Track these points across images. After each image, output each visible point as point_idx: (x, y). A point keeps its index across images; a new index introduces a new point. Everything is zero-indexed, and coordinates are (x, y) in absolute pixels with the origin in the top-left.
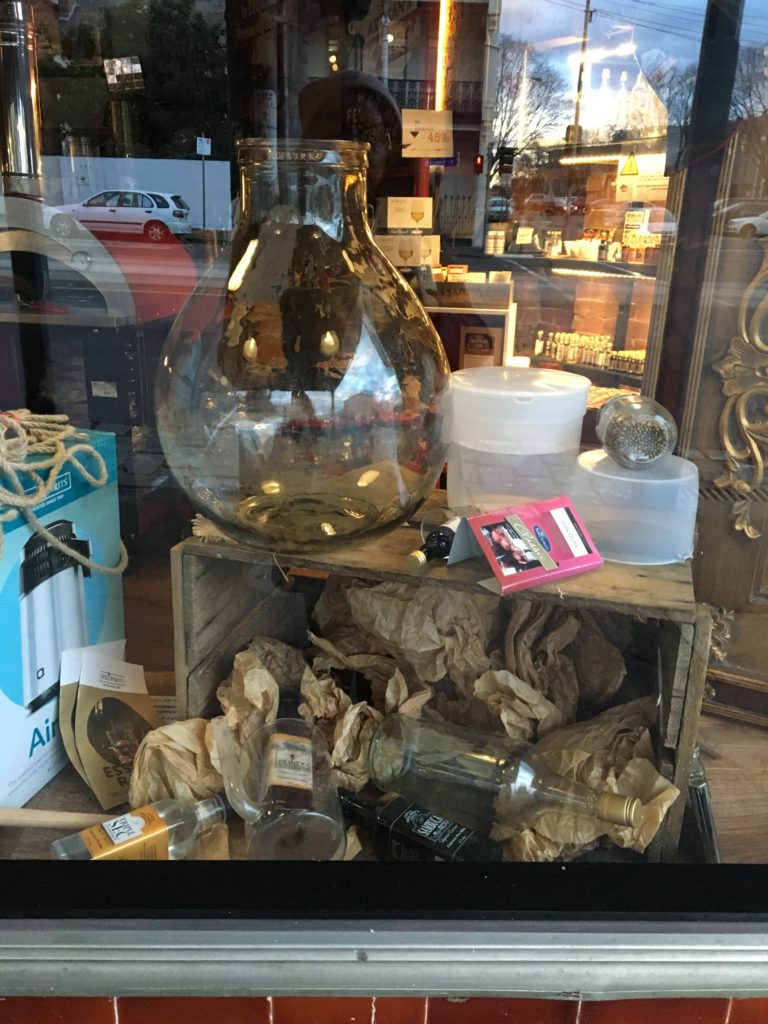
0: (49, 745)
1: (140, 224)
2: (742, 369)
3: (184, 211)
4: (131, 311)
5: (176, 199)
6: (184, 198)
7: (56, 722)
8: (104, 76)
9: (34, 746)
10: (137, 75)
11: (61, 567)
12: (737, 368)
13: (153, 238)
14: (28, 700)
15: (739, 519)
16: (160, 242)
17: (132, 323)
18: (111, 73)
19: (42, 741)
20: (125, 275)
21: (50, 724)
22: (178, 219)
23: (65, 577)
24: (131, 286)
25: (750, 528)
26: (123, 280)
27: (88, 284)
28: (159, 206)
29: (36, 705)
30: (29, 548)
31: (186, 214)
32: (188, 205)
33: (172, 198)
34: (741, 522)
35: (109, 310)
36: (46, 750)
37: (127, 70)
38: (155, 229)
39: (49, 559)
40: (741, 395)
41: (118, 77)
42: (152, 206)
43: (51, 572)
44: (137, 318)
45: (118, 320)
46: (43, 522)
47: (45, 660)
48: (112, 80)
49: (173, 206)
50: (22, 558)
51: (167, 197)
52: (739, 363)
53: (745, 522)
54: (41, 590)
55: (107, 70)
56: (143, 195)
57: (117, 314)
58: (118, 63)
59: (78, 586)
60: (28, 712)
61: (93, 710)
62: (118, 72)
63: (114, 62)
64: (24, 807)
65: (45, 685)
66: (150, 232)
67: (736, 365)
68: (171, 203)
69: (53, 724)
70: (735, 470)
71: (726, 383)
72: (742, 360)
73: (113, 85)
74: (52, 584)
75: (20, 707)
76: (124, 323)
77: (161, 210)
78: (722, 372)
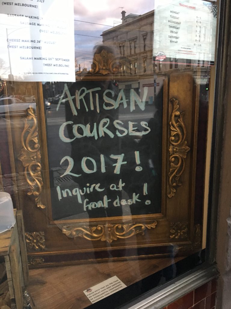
2: (27, 158)
12: (25, 158)
15: (38, 204)
25: (42, 205)
34: (39, 204)
40: (29, 166)
52: (25, 156)
53: (40, 204)
67: (25, 157)
70: (33, 189)
71: (23, 163)
72: (27, 155)
78: (21, 160)
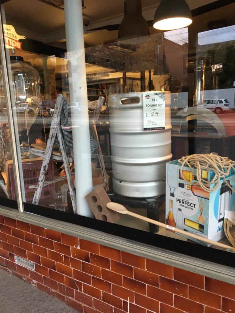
0: (221, 231)
1: (214, 108)
3: (228, 104)
4: (225, 134)
5: (225, 100)
6: (228, 100)
7: (223, 227)
8: (211, 70)
9: (218, 230)
10: (221, 68)
11: (227, 191)
13: (217, 112)
14: (218, 219)
16: (220, 113)
17: (224, 137)
18: (213, 69)
19: (219, 230)
20: (223, 123)
21: (221, 226)
22: (226, 106)
23: (227, 193)
24: (225, 126)
26: (222, 125)
27: (213, 126)
28: (220, 103)
29: (220, 221)
30: (223, 185)
31: (228, 105)
32: (229, 102)
33: (224, 100)
35: (218, 134)
36: (220, 232)
37: (218, 67)
38: (218, 110)
39: (225, 188)
41: (215, 70)
42: (218, 103)
43: (225, 191)
44: (226, 135)
45: (221, 136)
46: (226, 179)
47: (222, 211)
48: (213, 70)
49: (224, 103)
50: (221, 187)
51: (223, 100)
54: (223, 195)
55: (212, 68)
56: (215, 100)
57: (220, 135)
58: (216, 66)
59: (229, 196)
60: (218, 222)
61: (230, 227)
62: (215, 68)
63: (215, 66)
64: (218, 242)
65: (222, 217)
66: (216, 111)
68: (224, 102)
69: (222, 227)
73: (214, 72)
74: (225, 194)
75: (216, 220)
76: (222, 137)
77: (220, 104)
